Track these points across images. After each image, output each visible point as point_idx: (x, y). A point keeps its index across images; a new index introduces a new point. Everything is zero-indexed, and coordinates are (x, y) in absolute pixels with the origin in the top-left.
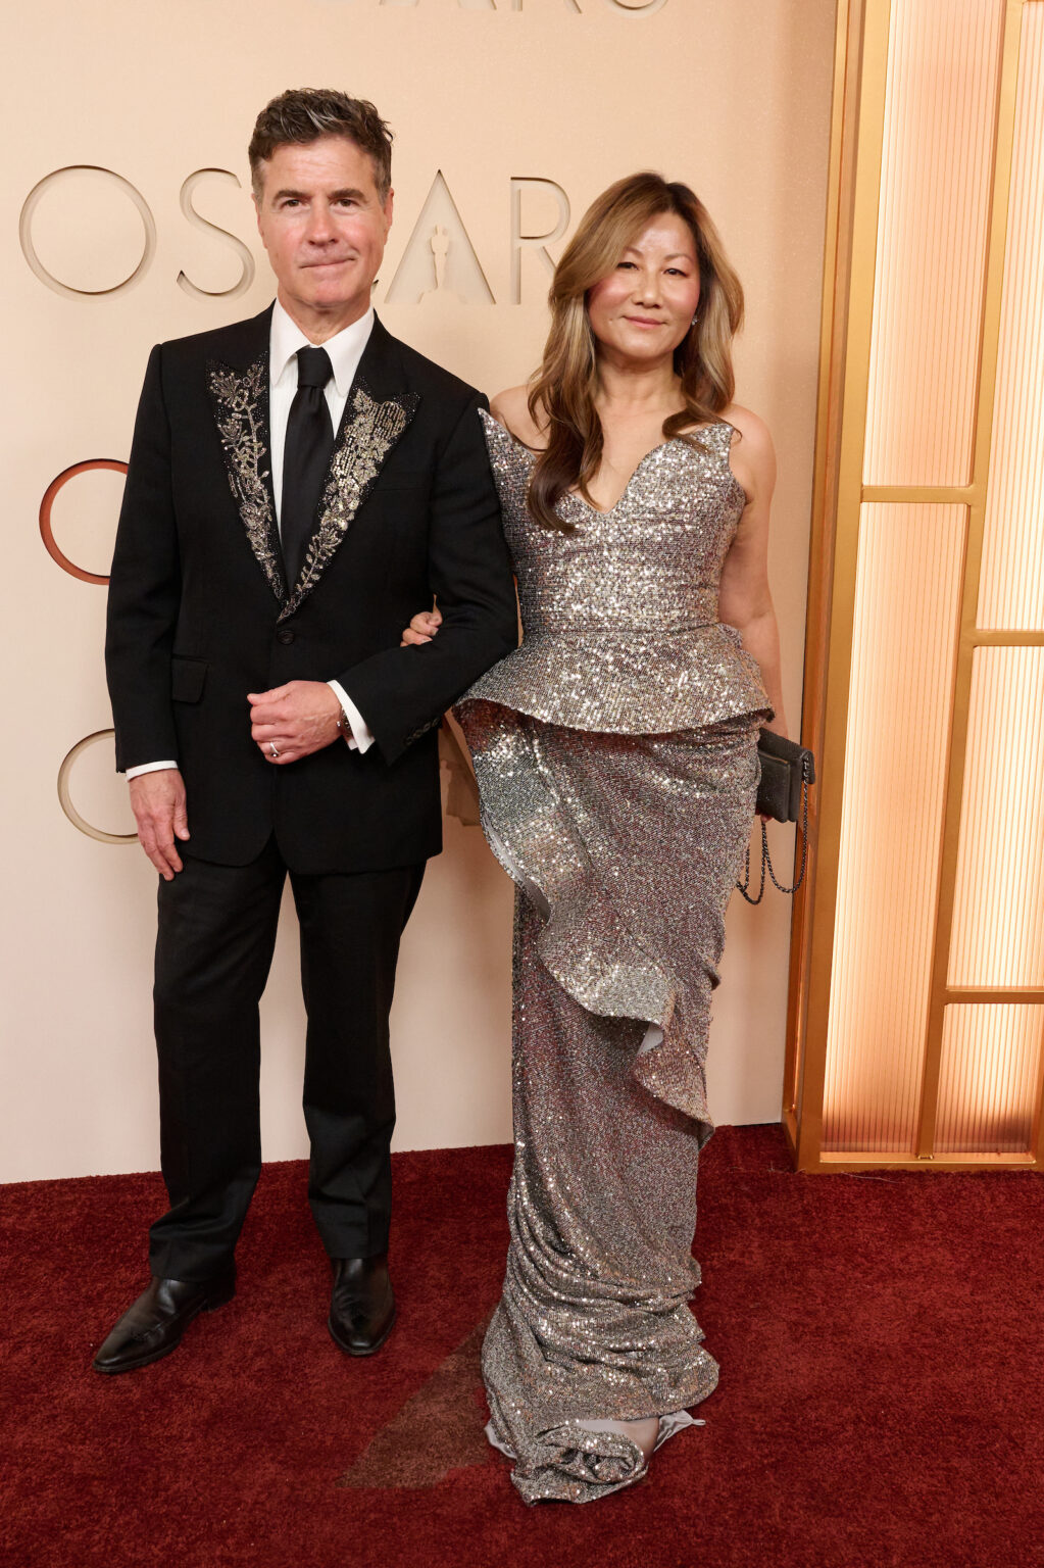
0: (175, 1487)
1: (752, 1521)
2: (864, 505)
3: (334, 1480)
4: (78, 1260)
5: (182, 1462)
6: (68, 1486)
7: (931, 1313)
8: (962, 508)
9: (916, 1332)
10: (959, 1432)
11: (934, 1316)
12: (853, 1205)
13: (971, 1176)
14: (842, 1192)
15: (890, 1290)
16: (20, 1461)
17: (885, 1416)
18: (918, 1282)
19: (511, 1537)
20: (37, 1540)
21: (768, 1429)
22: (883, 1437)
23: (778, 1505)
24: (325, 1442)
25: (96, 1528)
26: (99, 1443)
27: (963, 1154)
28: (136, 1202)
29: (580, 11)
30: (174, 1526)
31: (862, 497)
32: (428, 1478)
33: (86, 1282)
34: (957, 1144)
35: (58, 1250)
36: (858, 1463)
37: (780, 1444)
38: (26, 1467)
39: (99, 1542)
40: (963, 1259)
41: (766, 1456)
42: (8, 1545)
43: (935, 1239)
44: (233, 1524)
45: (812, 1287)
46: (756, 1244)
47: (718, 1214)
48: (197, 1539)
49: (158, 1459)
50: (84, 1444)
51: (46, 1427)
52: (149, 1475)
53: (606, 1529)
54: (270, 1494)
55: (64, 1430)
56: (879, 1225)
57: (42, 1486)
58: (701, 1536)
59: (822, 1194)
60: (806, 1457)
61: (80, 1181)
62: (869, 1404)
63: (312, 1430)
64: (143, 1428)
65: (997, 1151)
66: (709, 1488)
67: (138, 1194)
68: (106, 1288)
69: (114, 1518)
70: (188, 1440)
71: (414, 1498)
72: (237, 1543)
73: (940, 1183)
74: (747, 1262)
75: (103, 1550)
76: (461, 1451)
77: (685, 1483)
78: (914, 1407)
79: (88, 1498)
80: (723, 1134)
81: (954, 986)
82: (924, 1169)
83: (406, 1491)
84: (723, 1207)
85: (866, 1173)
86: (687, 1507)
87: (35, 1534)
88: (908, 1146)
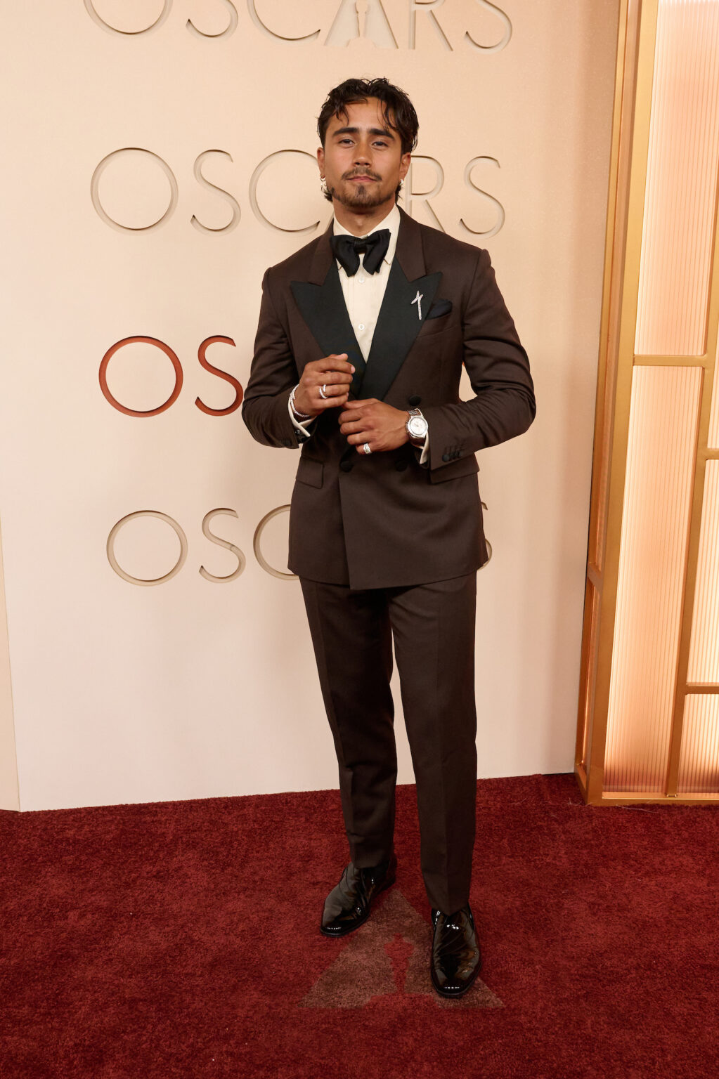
0: (193, 1006)
1: (573, 1031)
2: (634, 367)
3: (297, 1003)
4: (119, 859)
5: (196, 990)
6: (123, 1005)
7: (682, 897)
8: (699, 369)
9: (673, 910)
10: (705, 975)
11: (684, 899)
12: (626, 827)
13: (702, 809)
14: (618, 818)
15: (653, 883)
16: (90, 988)
17: (656, 964)
18: (671, 878)
19: (416, 1040)
20: (106, 1040)
21: (580, 972)
22: (656, 978)
23: (589, 1021)
24: (288, 978)
25: (144, 1032)
26: (141, 977)
27: (696, 794)
28: (153, 821)
29: (452, 50)
30: (194, 1032)
31: (634, 362)
32: (358, 1002)
33: (124, 873)
34: (692, 788)
35: (105, 852)
36: (640, 995)
37: (588, 982)
38: (95, 992)
39: (146, 1042)
40: (700, 862)
41: (580, 990)
42: (87, 1043)
43: (681, 849)
44: (233, 1031)
45: (603, 879)
46: (563, 852)
47: (537, 832)
48: (210, 1040)
49: (180, 988)
50: (131, 978)
51: (105, 967)
52: (175, 998)
54: (256, 1011)
55: (118, 969)
56: (643, 840)
57: (106, 1004)
58: (541, 1041)
59: (604, 819)
60: (606, 990)
61: (115, 807)
62: (645, 957)
63: (280, 971)
64: (170, 968)
66: (544, 1009)
67: (154, 816)
68: (138, 877)
69: (155, 1026)
70: (201, 976)
71: (350, 1015)
72: (237, 1043)
73: (682, 813)
74: (558, 863)
75: (149, 1046)
76: (379, 984)
77: (528, 1007)
78: (675, 959)
79: (137, 1013)
80: (537, 780)
81: (692, 683)
82: (670, 804)
83: (344, 1010)
84: (540, 827)
85: (633, 806)
86: (530, 1022)
87: (104, 1036)
88: (660, 788)
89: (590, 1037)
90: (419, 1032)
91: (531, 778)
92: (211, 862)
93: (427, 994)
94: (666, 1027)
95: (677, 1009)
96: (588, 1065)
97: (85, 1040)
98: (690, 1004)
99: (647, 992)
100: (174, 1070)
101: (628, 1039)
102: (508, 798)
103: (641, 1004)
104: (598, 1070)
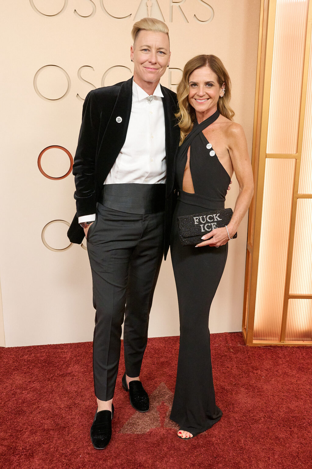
1: (235, 445)
2: (267, 159)
3: (118, 431)
4: (46, 368)
6: (44, 432)
8: (294, 160)
10: (293, 420)
12: (262, 355)
13: (296, 348)
14: (259, 352)
17: (273, 415)
18: (281, 378)
19: (168, 448)
20: (35, 447)
21: (239, 419)
22: (272, 422)
23: (243, 440)
24: (115, 420)
25: (52, 444)
26: (52, 420)
27: (293, 341)
28: (61, 352)
29: (188, 22)
30: (73, 444)
32: (144, 431)
33: (48, 374)
34: (292, 338)
35: (40, 365)
36: (265, 429)
37: (243, 423)
38: (32, 426)
39: (53, 448)
40: (294, 371)
41: (239, 427)
43: (286, 365)
45: (252, 378)
46: (235, 366)
47: (224, 358)
48: (80, 448)
49: (68, 424)
50: (48, 420)
51: (37, 415)
52: (66, 429)
53: (194, 447)
55: (42, 416)
56: (270, 361)
57: (36, 432)
58: (221, 449)
59: (253, 352)
60: (250, 427)
61: (46, 346)
62: (268, 412)
65: (303, 341)
68: (53, 376)
69: (57, 441)
70: (77, 419)
71: (140, 437)
73: (287, 349)
74: (233, 371)
75: (54, 450)
76: (153, 423)
78: (281, 414)
79: (49, 435)
80: (225, 335)
81: (291, 294)
82: (282, 345)
83: (138, 435)
84: (226, 356)
85: (266, 346)
86: (217, 440)
87: (35, 445)
88: (278, 339)
89: (242, 447)
90: (169, 444)
91: (223, 334)
92: (85, 369)
93: (173, 428)
94: (275, 443)
95: (280, 435)
96: (241, 460)
97: (27, 447)
98: (286, 433)
99: (268, 428)
100: (64, 460)
101: (259, 448)
102: (213, 342)
103: (266, 433)
104: (245, 462)
